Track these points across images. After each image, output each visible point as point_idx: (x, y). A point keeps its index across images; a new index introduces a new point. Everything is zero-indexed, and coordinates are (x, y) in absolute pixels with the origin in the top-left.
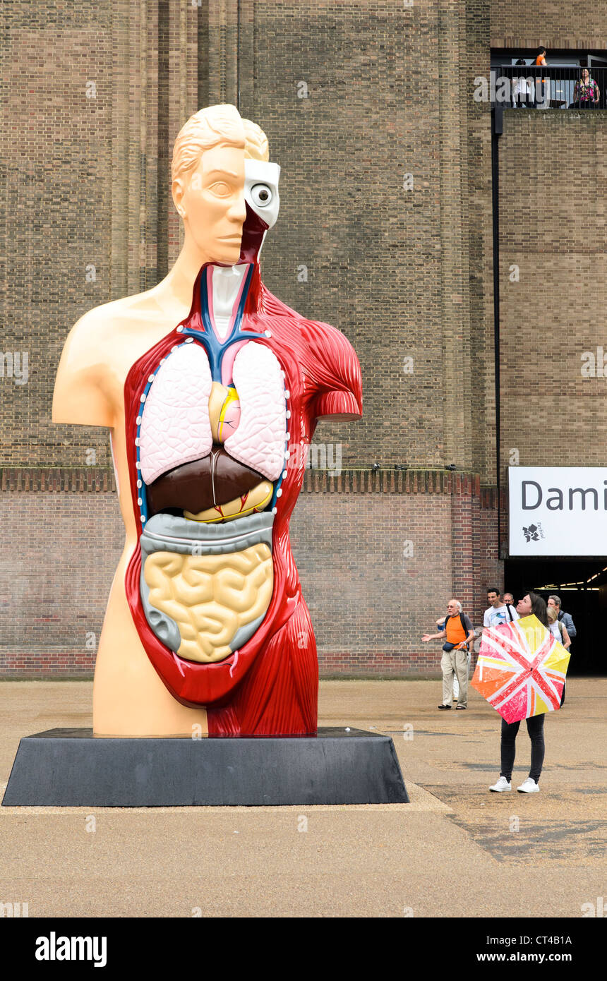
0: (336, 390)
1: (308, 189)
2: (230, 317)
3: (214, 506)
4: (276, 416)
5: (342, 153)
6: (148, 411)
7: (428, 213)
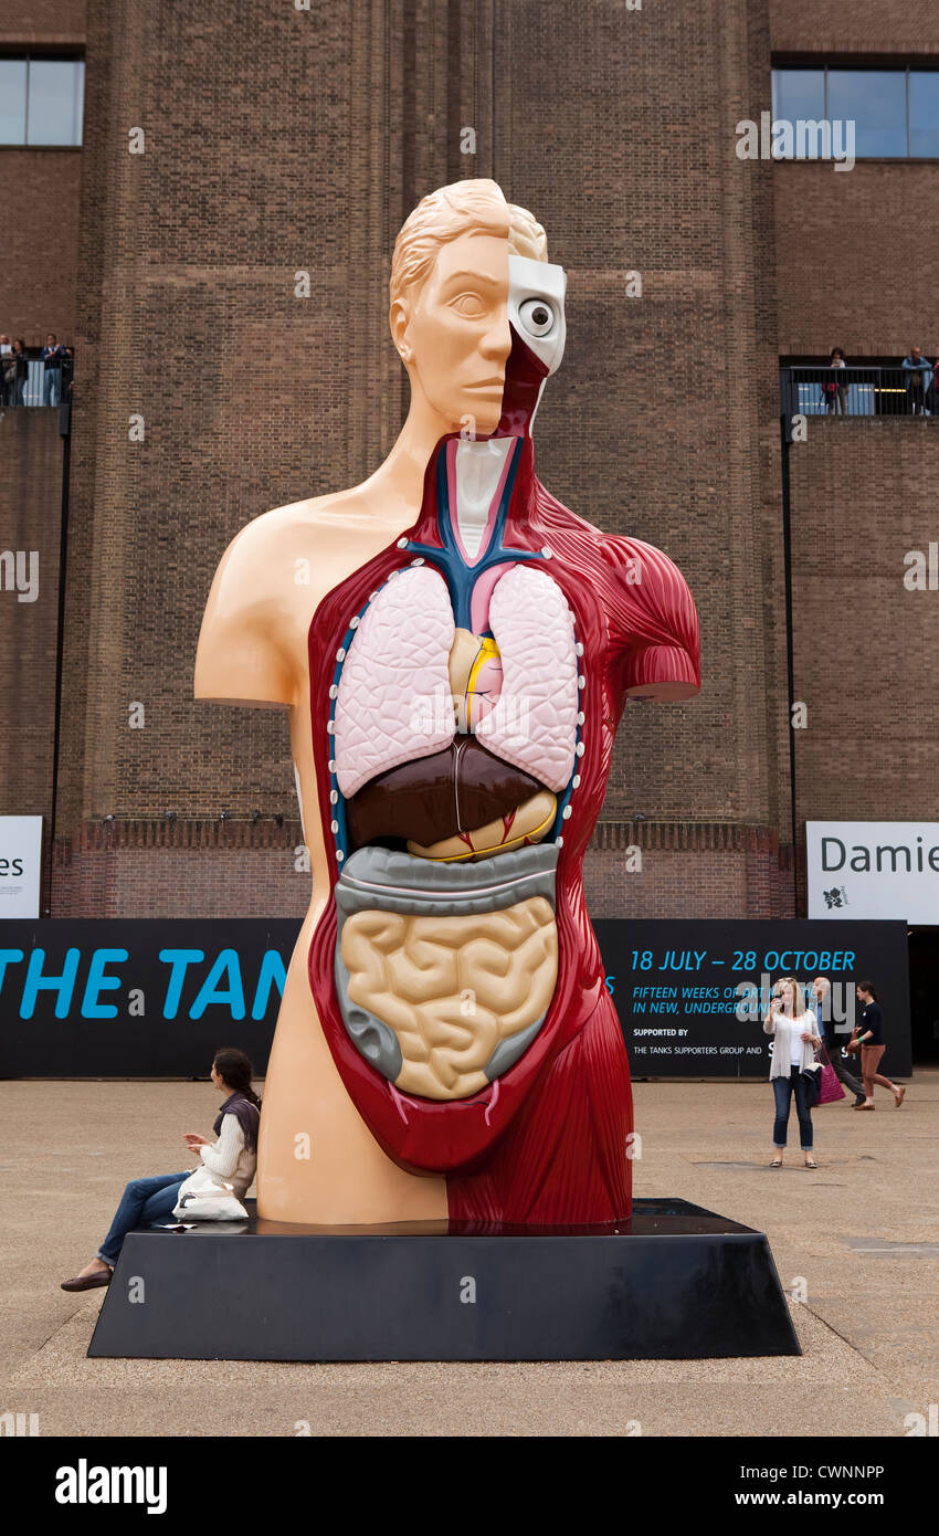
0: (659, 644)
1: (575, 497)
2: (484, 525)
3: (458, 834)
4: (563, 682)
5: (613, 455)
6: (348, 676)
7: (714, 524)
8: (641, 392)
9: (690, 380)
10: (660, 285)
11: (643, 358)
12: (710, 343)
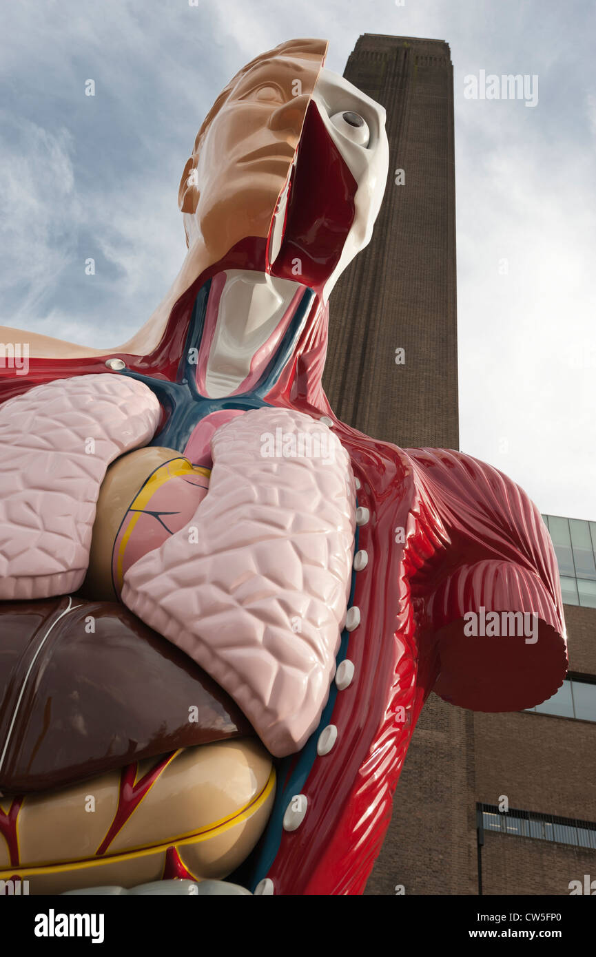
0: (504, 560)
8: (405, 792)
9: (431, 790)
10: (418, 737)
11: (406, 774)
12: (442, 771)
